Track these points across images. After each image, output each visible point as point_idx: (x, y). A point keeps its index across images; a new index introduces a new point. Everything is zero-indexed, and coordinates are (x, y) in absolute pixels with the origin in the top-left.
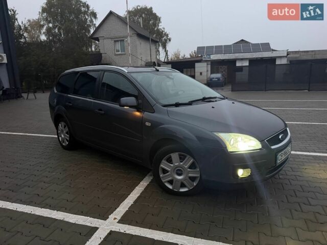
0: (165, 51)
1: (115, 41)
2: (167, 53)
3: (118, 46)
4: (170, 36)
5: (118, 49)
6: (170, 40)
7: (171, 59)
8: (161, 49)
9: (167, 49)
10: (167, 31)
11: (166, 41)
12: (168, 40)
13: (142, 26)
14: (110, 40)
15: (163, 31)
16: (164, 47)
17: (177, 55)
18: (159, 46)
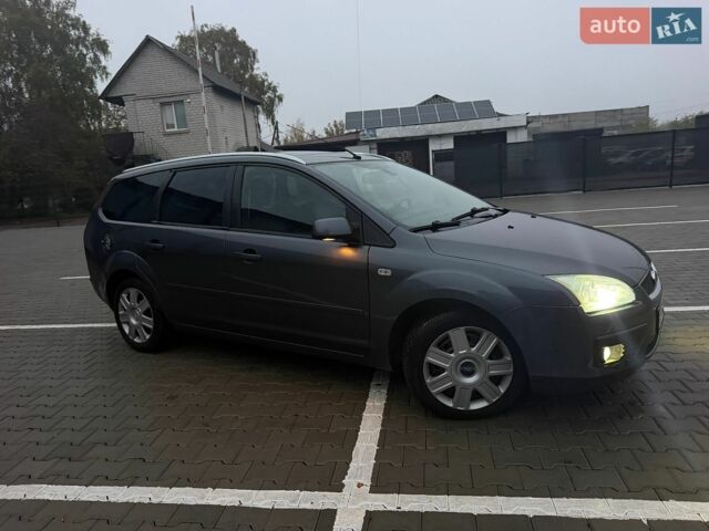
0: (273, 123)
1: (163, 104)
2: (276, 128)
3: (171, 114)
4: (279, 92)
5: (170, 122)
6: (281, 99)
7: (285, 141)
8: (262, 118)
9: (277, 118)
10: (272, 79)
11: (272, 101)
12: (277, 100)
13: (219, 71)
14: (151, 101)
15: (264, 81)
16: (270, 113)
17: (297, 131)
18: (258, 112)
